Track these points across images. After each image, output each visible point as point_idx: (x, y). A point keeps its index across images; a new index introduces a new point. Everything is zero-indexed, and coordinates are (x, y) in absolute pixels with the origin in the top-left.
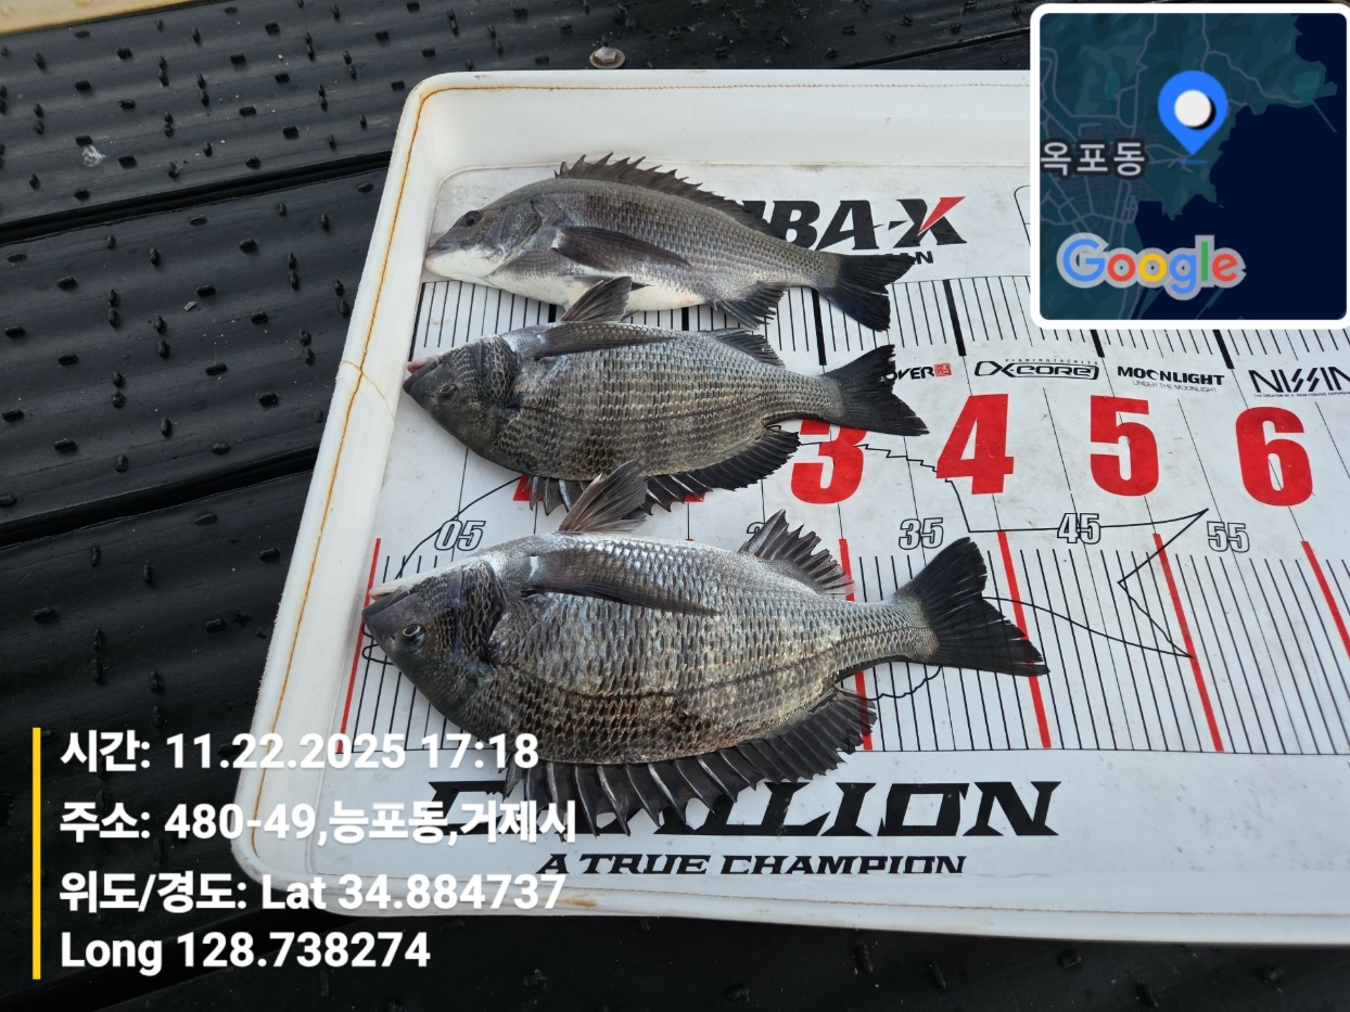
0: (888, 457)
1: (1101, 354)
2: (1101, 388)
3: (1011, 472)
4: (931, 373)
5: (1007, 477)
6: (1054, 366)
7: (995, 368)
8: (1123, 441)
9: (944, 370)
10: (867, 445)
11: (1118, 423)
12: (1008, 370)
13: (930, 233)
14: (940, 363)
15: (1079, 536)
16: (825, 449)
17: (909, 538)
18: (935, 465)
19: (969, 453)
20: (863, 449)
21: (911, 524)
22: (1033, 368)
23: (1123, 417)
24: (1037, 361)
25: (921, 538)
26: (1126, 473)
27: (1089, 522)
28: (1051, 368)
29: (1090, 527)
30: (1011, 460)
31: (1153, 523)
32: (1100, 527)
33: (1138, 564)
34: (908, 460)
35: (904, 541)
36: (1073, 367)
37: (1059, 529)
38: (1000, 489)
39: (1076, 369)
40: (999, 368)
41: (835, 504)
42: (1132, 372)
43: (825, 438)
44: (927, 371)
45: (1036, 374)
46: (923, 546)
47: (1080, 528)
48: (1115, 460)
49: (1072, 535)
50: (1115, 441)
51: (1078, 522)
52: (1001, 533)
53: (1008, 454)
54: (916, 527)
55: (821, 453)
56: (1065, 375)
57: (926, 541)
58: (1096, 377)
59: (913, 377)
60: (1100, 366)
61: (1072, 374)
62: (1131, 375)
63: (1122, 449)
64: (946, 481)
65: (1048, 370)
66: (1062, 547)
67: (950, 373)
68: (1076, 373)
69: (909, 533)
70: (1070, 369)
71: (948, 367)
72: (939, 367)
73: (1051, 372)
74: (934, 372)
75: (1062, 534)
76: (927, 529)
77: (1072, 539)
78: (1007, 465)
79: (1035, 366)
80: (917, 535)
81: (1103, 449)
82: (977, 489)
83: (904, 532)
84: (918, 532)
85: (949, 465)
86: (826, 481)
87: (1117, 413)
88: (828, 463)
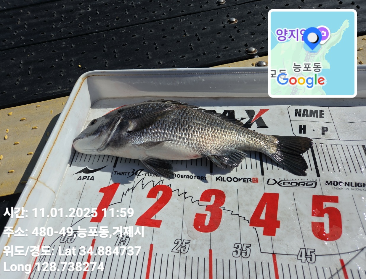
0: (231, 214)
1: (318, 175)
2: (317, 191)
3: (279, 227)
4: (250, 181)
5: (277, 229)
6: (298, 182)
7: (275, 182)
8: (326, 216)
9: (255, 180)
10: (224, 208)
11: (324, 208)
12: (280, 183)
13: (255, 123)
14: (254, 177)
15: (306, 260)
16: (208, 208)
17: (237, 251)
18: (249, 220)
19: (263, 217)
20: (222, 209)
21: (238, 246)
22: (289, 183)
23: (327, 205)
24: (291, 180)
25: (241, 253)
26: (327, 230)
27: (311, 253)
28: (297, 183)
29: (311, 255)
30: (279, 222)
31: (339, 254)
32: (316, 255)
33: (333, 274)
34: (239, 216)
35: (235, 253)
36: (306, 182)
37: (298, 255)
38: (274, 235)
39: (307, 183)
40: (276, 182)
41: (209, 233)
42: (331, 183)
43: (208, 203)
44: (249, 180)
45: (290, 186)
46: (242, 256)
47: (307, 255)
48: (322, 224)
49: (303, 258)
50: (322, 215)
51: (306, 253)
52: (274, 254)
53: (278, 219)
54: (240, 247)
55: (207, 210)
56: (302, 186)
57: (243, 254)
58: (315, 187)
59: (244, 182)
60: (318, 181)
61: (305, 186)
62: (331, 185)
63: (325, 219)
64: (253, 228)
65: (295, 184)
66: (299, 264)
67: (258, 182)
68: (307, 185)
69: (237, 250)
70: (305, 183)
71: (257, 179)
72: (254, 179)
73: (296, 185)
74: (252, 181)
75: (299, 258)
76: (244, 249)
77: (303, 261)
78: (277, 224)
79: (290, 182)
80: (240, 250)
81: (317, 219)
82: (265, 233)
83: (235, 248)
84: (241, 249)
85: (254, 221)
86: (207, 222)
87: (324, 203)
88: (209, 214)
